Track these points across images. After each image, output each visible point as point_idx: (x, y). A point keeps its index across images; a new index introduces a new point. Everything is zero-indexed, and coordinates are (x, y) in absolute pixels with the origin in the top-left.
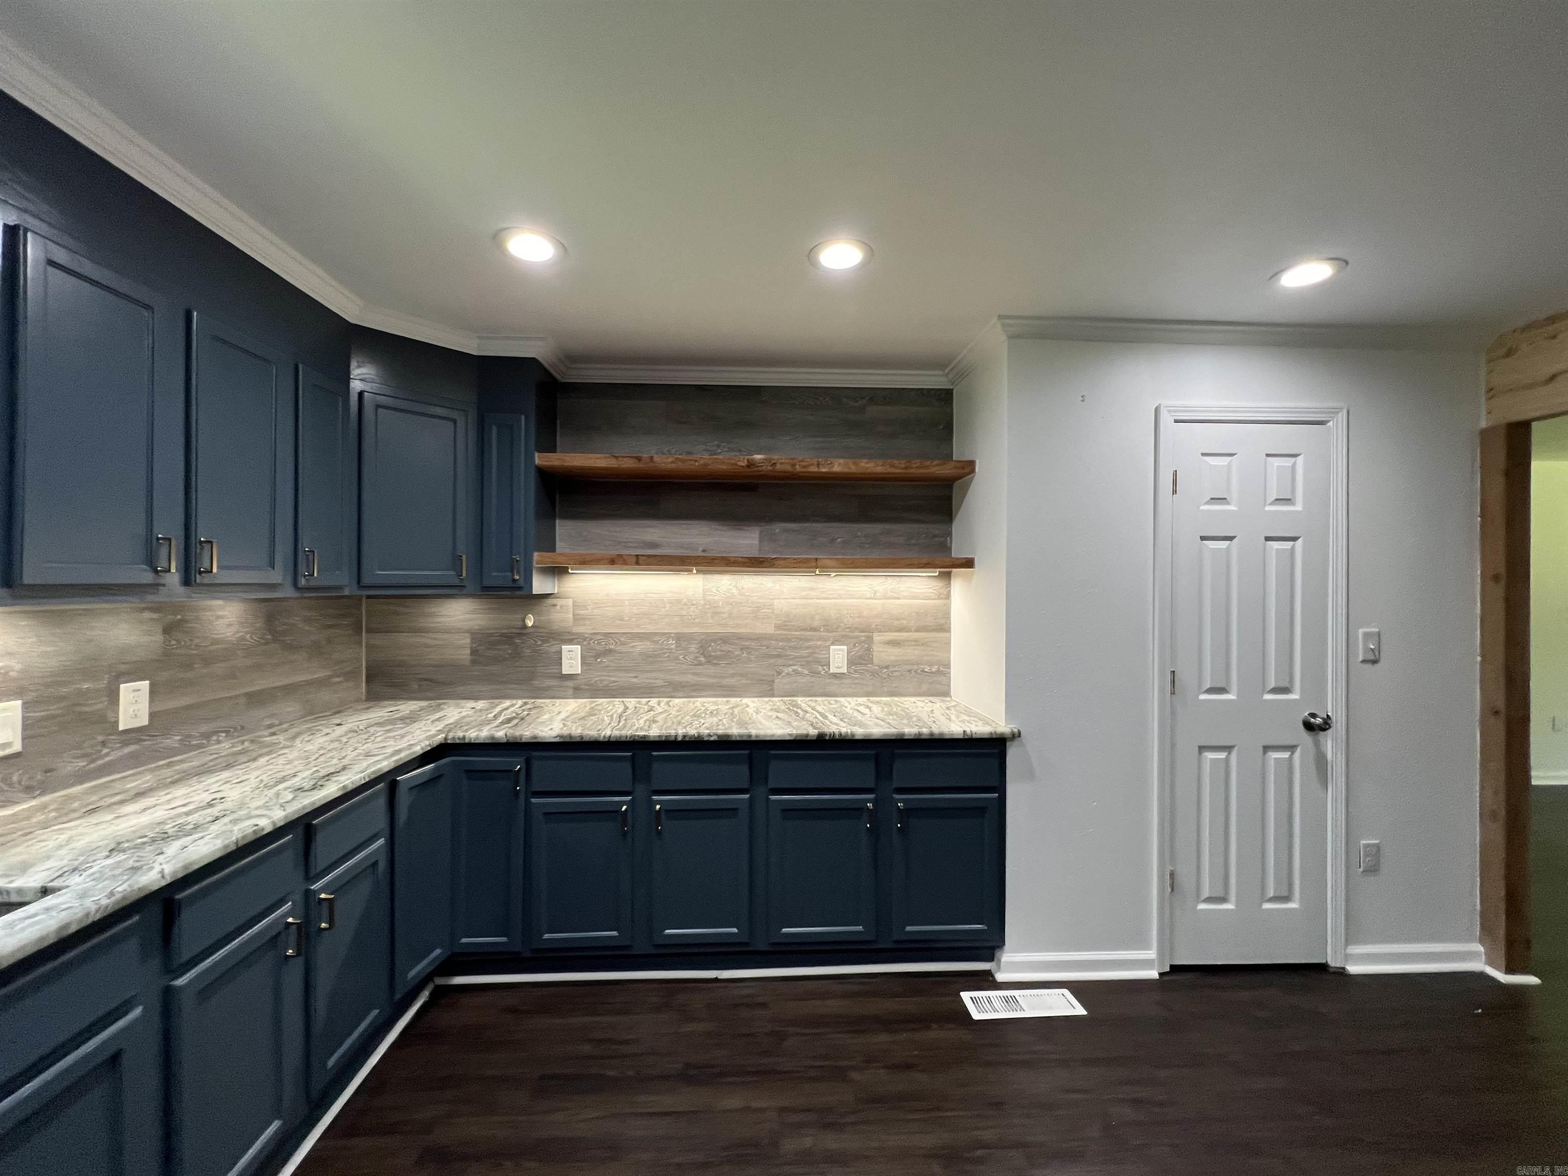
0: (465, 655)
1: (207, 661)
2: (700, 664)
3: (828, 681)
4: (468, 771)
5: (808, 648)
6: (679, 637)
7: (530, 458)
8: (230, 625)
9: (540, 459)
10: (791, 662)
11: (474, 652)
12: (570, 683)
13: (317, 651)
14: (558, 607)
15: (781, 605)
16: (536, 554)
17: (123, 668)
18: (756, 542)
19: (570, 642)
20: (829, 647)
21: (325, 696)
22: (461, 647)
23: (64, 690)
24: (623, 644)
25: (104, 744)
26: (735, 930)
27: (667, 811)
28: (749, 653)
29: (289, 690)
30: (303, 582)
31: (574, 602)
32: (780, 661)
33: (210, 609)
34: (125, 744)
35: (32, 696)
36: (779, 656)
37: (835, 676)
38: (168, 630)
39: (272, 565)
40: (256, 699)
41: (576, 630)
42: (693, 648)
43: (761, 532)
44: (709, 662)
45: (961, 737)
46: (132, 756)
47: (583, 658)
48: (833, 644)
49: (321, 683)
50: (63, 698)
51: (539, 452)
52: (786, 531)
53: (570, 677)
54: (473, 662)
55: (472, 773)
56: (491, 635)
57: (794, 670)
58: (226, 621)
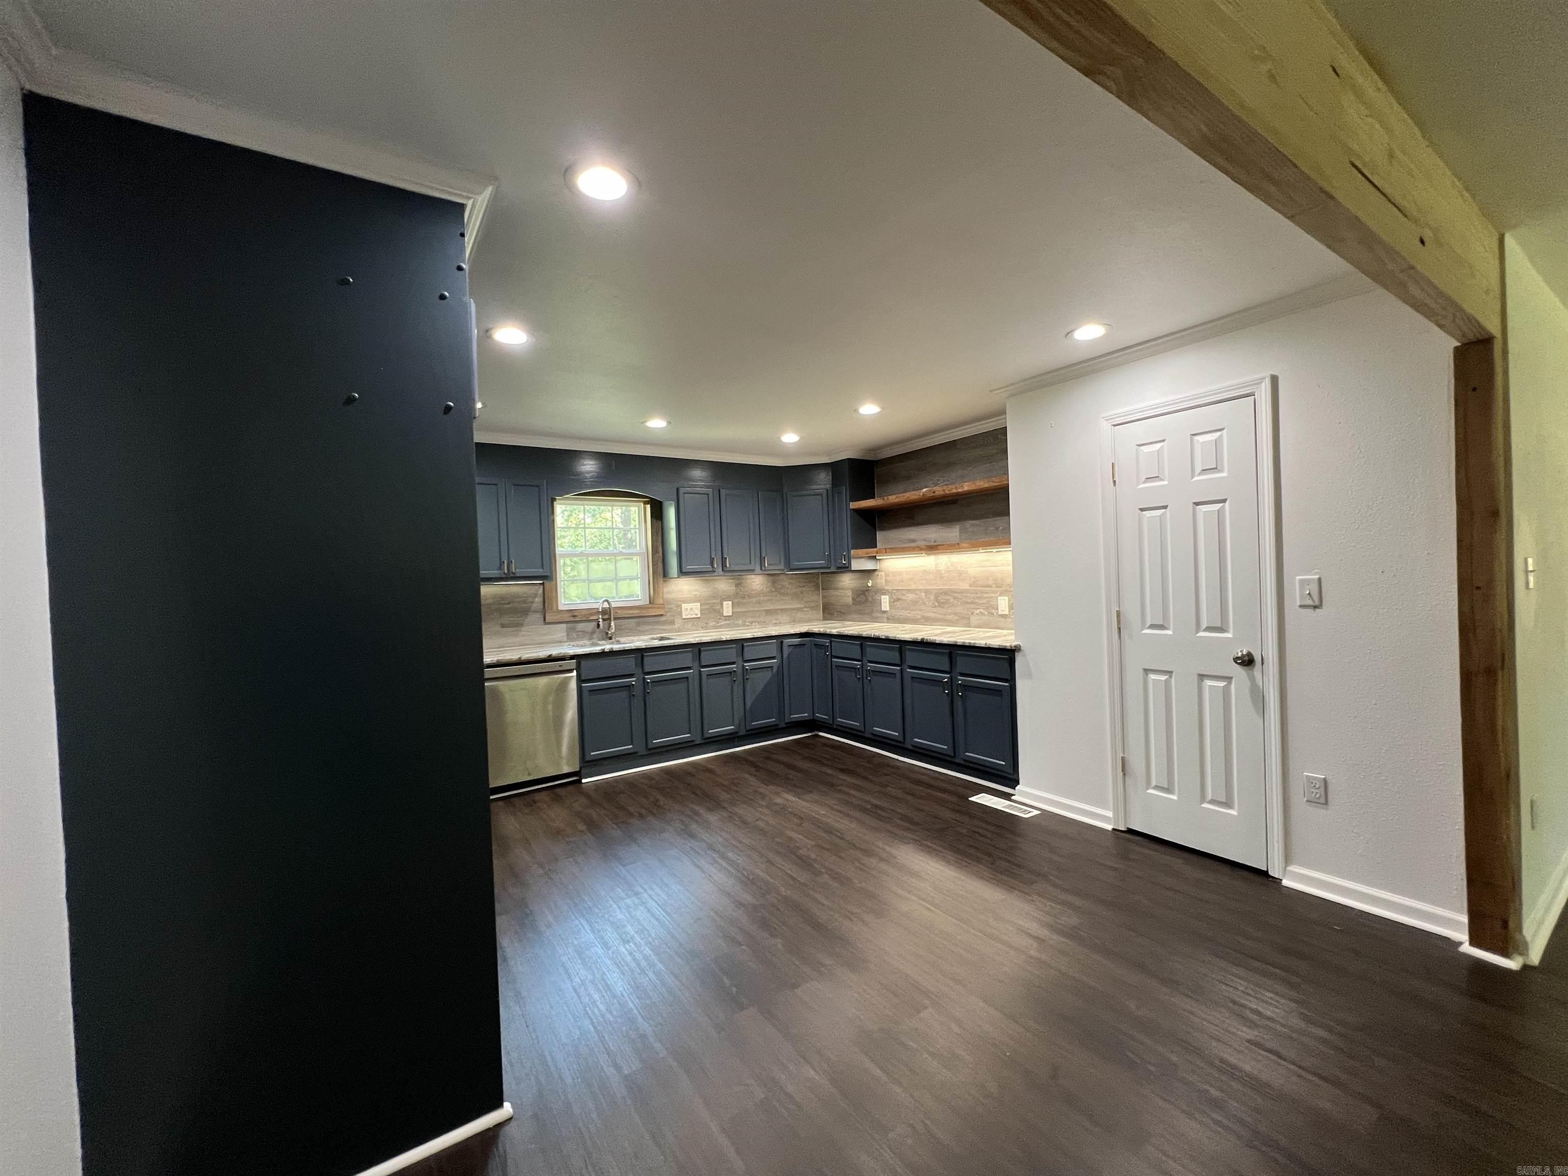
0: (849, 600)
1: (750, 596)
2: (935, 607)
3: (998, 619)
4: (815, 645)
5: (986, 598)
6: (927, 592)
7: (847, 505)
8: (758, 585)
9: (854, 505)
10: (978, 607)
11: (853, 599)
12: (885, 615)
13: (796, 596)
14: (879, 577)
15: (972, 571)
16: (852, 551)
17: (724, 597)
18: (958, 534)
19: (884, 594)
20: (997, 597)
21: (799, 615)
22: (849, 596)
23: (709, 602)
24: (904, 595)
25: (720, 619)
26: (897, 734)
27: (872, 671)
28: (958, 601)
29: (783, 610)
30: (763, 568)
31: (885, 574)
32: (973, 606)
33: (747, 579)
34: (725, 620)
35: (702, 602)
36: (972, 603)
37: (1003, 616)
38: (737, 585)
39: (750, 563)
40: (769, 612)
41: (886, 588)
42: (932, 597)
43: (960, 527)
44: (939, 606)
45: (984, 646)
46: (728, 624)
47: (890, 602)
48: (999, 596)
49: (798, 609)
50: (709, 604)
51: (852, 501)
52: (972, 525)
53: (885, 612)
54: (853, 604)
55: (817, 645)
56: (858, 591)
57: (980, 612)
58: (756, 583)
